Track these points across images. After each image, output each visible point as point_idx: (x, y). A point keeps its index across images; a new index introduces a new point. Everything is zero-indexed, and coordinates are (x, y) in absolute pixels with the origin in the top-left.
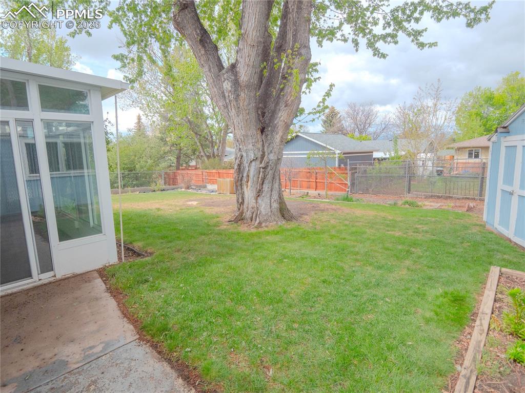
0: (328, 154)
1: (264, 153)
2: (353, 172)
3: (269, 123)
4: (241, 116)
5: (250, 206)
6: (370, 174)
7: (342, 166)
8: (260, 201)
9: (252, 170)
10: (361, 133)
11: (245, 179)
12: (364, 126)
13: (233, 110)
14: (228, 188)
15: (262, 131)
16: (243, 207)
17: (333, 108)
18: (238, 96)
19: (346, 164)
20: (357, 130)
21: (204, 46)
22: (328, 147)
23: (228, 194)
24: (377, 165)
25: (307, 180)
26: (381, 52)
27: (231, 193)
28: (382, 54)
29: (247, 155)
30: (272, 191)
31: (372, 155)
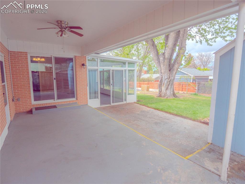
0: (188, 77)
1: (170, 77)
2: (199, 84)
3: (172, 68)
4: (164, 67)
5: (164, 92)
6: (206, 85)
7: (194, 82)
8: (167, 91)
9: (165, 82)
10: (204, 66)
11: (163, 84)
12: (206, 64)
13: (162, 65)
14: (146, 88)
15: (170, 70)
16: (161, 93)
17: (190, 54)
18: (164, 61)
19: (196, 81)
20: (202, 65)
21: (153, 46)
22: (188, 74)
23: (146, 91)
24: (210, 82)
25: (178, 87)
26: (210, 44)
27: (147, 91)
28: (210, 45)
29: (165, 77)
30: (171, 88)
31: (209, 78)
